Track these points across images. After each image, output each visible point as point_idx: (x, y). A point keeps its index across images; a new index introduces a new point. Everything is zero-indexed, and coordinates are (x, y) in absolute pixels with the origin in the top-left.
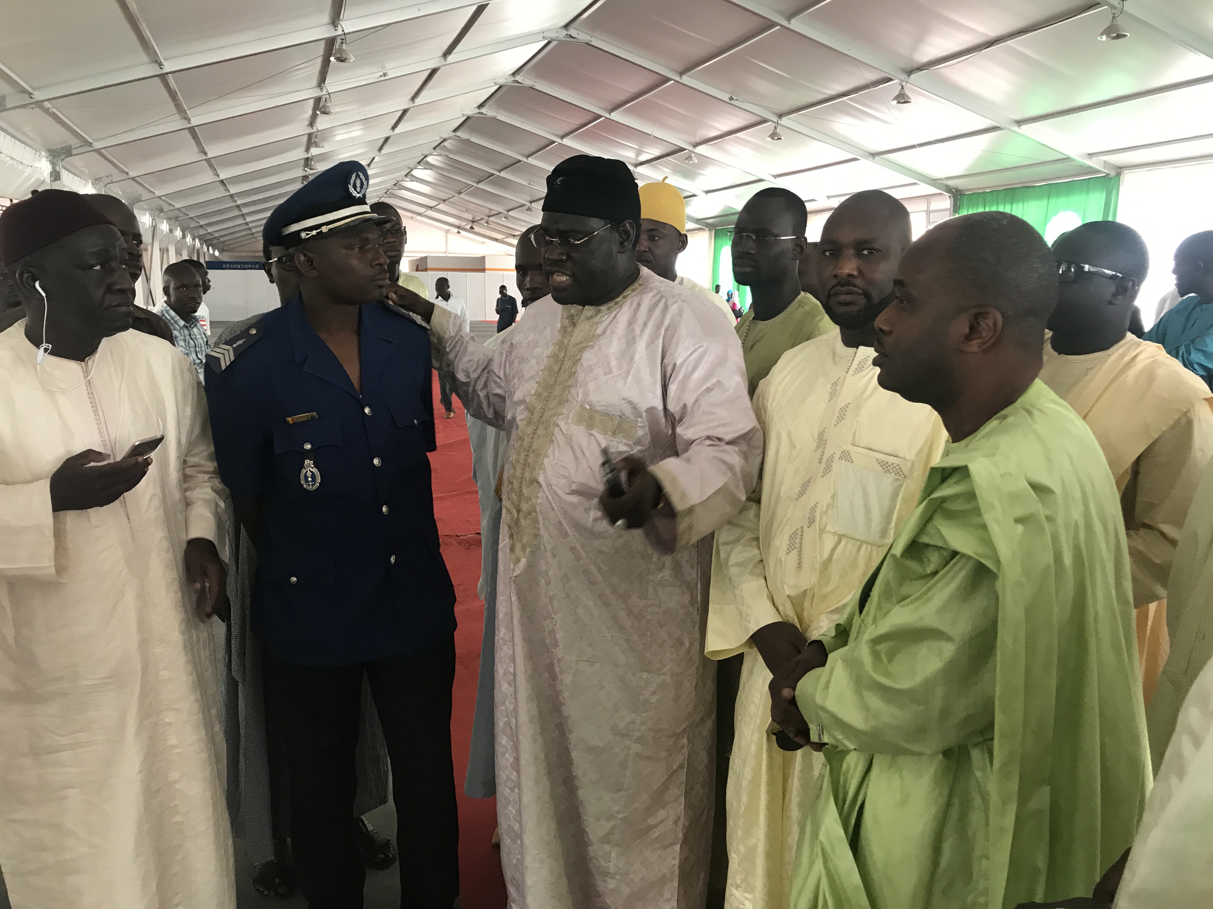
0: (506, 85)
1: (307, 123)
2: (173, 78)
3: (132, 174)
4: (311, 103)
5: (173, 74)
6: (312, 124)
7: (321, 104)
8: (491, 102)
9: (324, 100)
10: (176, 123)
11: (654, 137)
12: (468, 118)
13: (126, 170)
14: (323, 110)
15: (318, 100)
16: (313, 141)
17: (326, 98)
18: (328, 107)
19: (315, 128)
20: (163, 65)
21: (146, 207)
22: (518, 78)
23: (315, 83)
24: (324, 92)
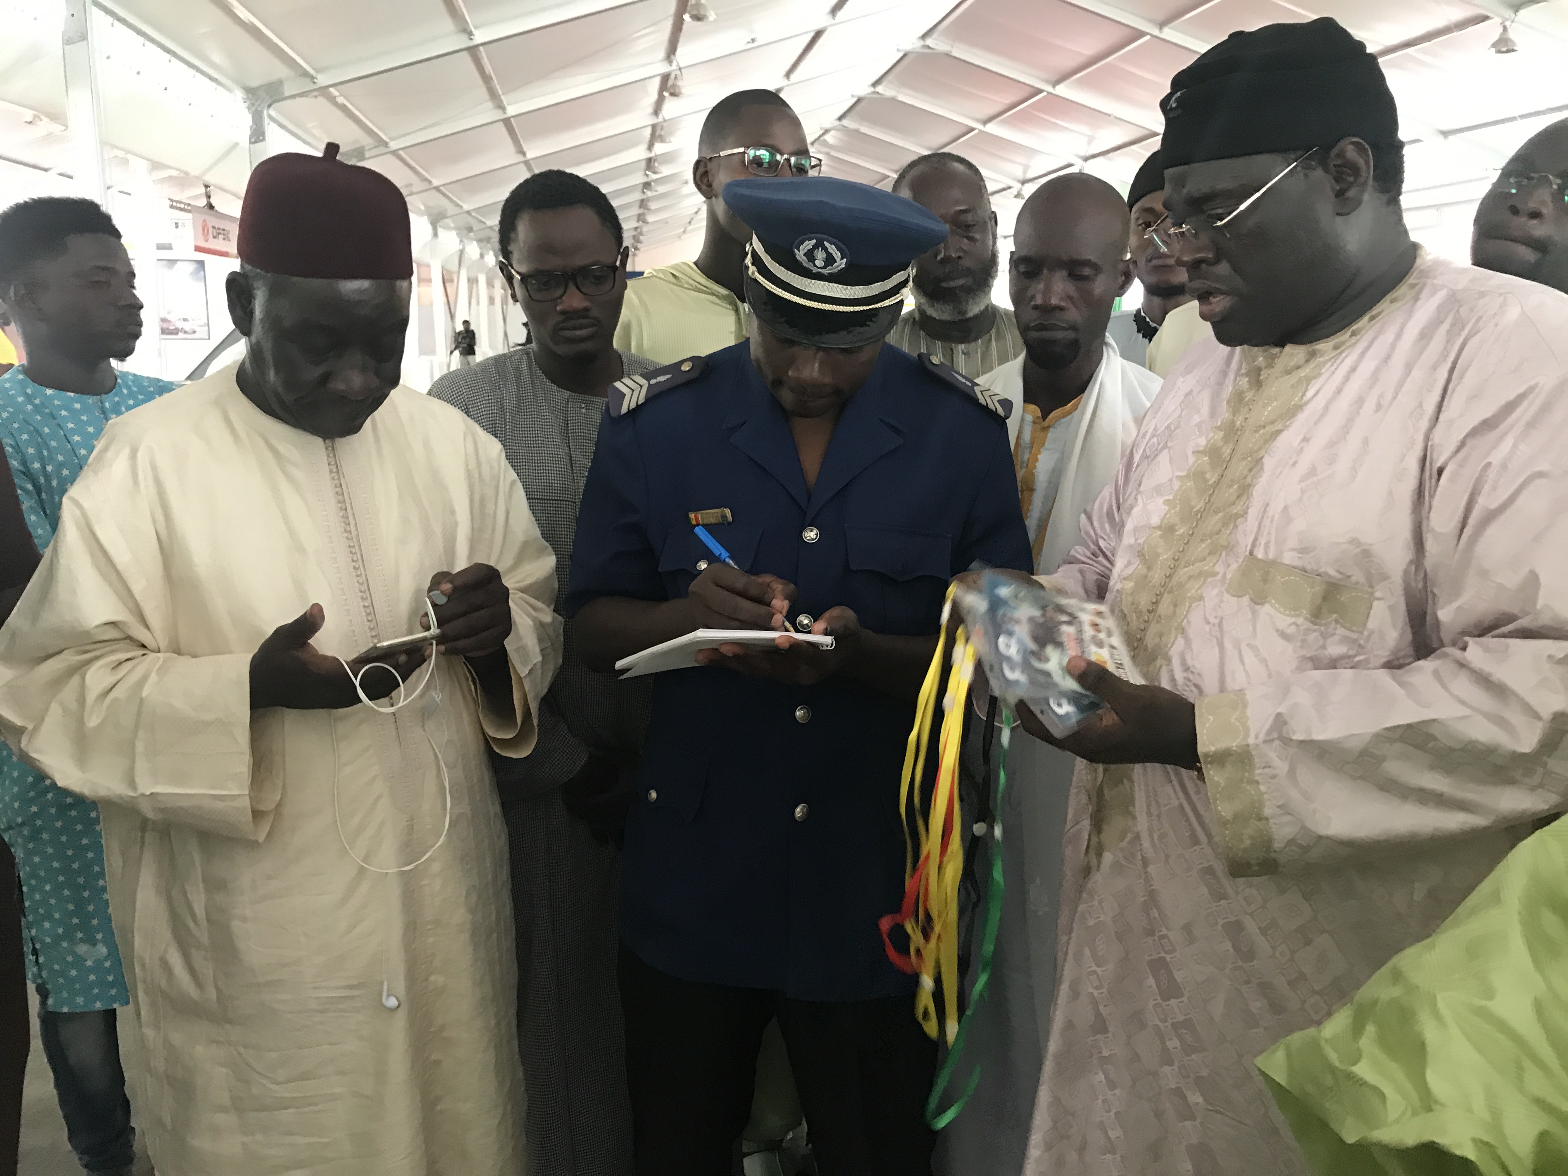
0: (912, 52)
1: (650, 110)
2: (485, 51)
3: (436, 182)
4: (657, 82)
5: (486, 46)
6: (656, 112)
7: (670, 83)
8: (890, 77)
9: (673, 76)
10: (486, 114)
11: (1116, 117)
12: (859, 100)
13: (429, 178)
14: (672, 91)
15: (665, 78)
16: (657, 134)
17: (676, 75)
18: (679, 87)
19: (660, 116)
20: (473, 35)
21: (452, 225)
22: (929, 42)
23: (662, 54)
24: (674, 66)
